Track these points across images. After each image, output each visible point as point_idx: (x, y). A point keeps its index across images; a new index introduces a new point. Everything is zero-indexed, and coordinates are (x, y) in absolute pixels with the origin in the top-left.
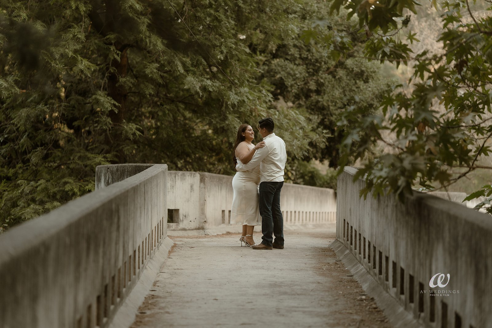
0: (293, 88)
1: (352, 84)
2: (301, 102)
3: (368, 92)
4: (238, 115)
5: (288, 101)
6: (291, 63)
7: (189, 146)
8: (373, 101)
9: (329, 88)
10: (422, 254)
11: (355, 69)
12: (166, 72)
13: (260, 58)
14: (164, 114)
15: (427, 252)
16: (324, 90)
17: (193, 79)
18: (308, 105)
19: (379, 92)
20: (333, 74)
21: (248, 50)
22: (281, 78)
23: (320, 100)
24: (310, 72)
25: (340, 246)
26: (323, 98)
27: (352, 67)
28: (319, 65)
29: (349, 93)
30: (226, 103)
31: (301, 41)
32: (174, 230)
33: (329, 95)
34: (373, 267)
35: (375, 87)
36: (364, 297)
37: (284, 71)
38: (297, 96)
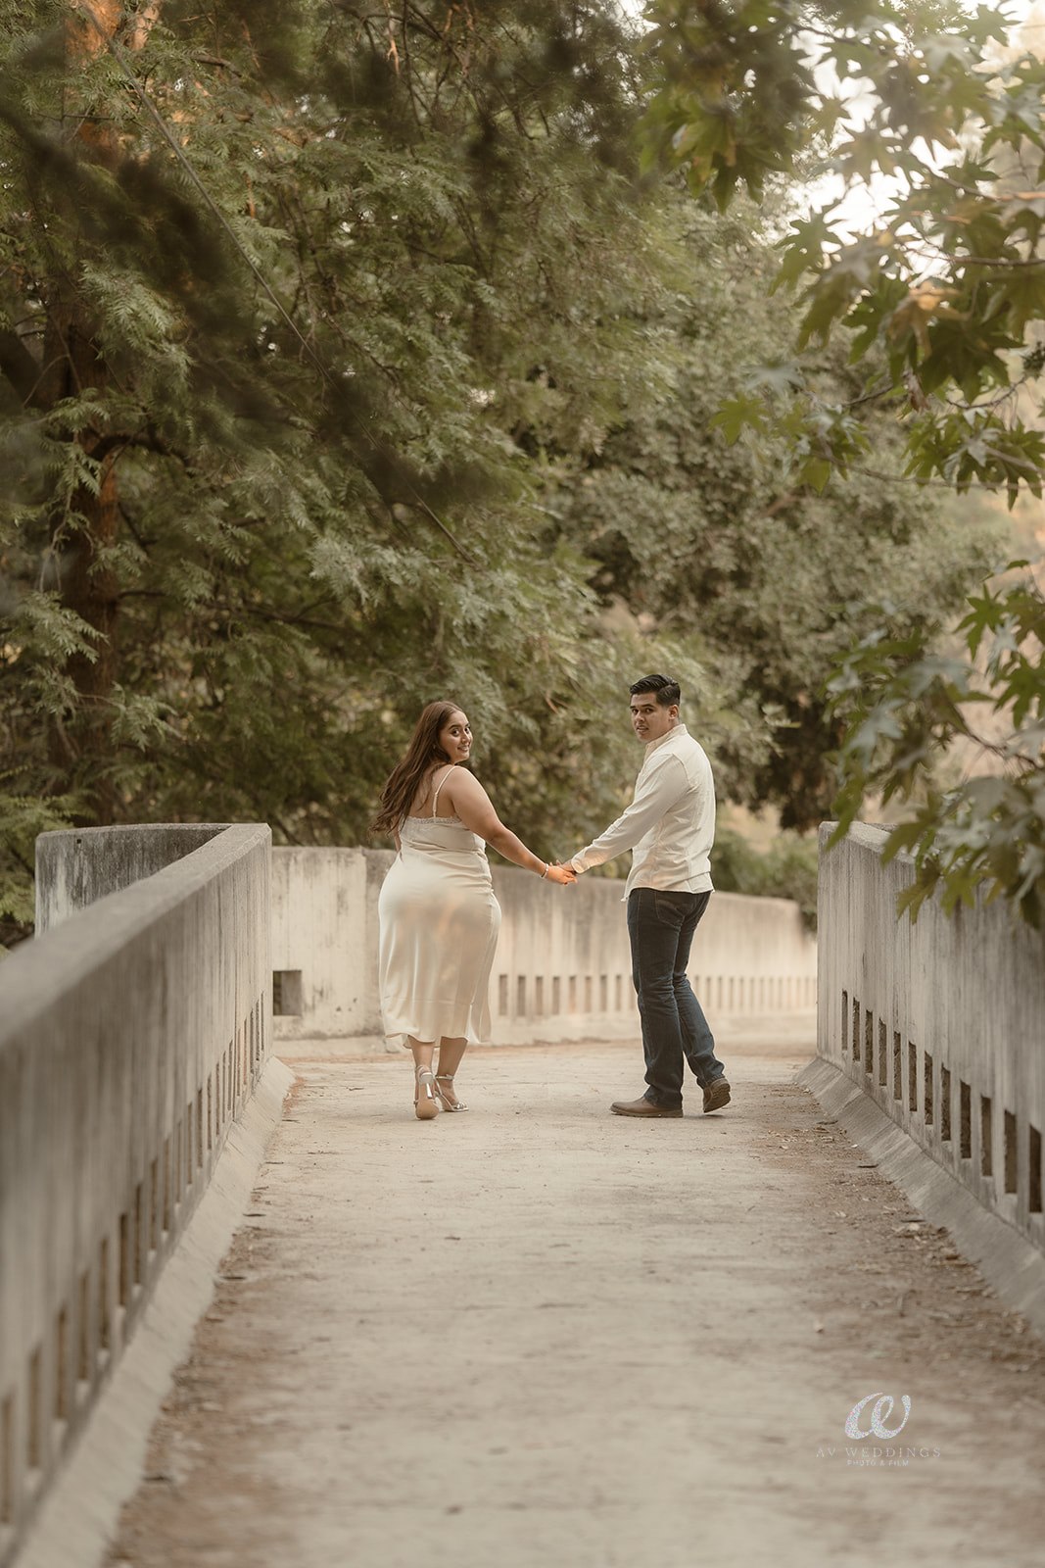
0: (658, 566)
1: (853, 551)
2: (684, 614)
3: (908, 575)
4: (485, 663)
5: (641, 611)
6: (652, 483)
7: (326, 763)
8: (927, 605)
9: (777, 563)
11: (863, 499)
12: (246, 524)
13: (551, 470)
14: (246, 663)
16: (763, 572)
17: (337, 546)
18: (709, 623)
19: (944, 574)
20: (788, 515)
21: (510, 447)
22: (619, 536)
23: (748, 603)
24: (714, 512)
25: (830, 1079)
26: (757, 598)
27: (854, 493)
28: (742, 488)
29: (844, 580)
30: (448, 623)
31: (682, 410)
32: (286, 1038)
33: (778, 587)
34: (941, 1135)
35: (933, 558)
36: (915, 1227)
37: (627, 509)
38: (670, 594)
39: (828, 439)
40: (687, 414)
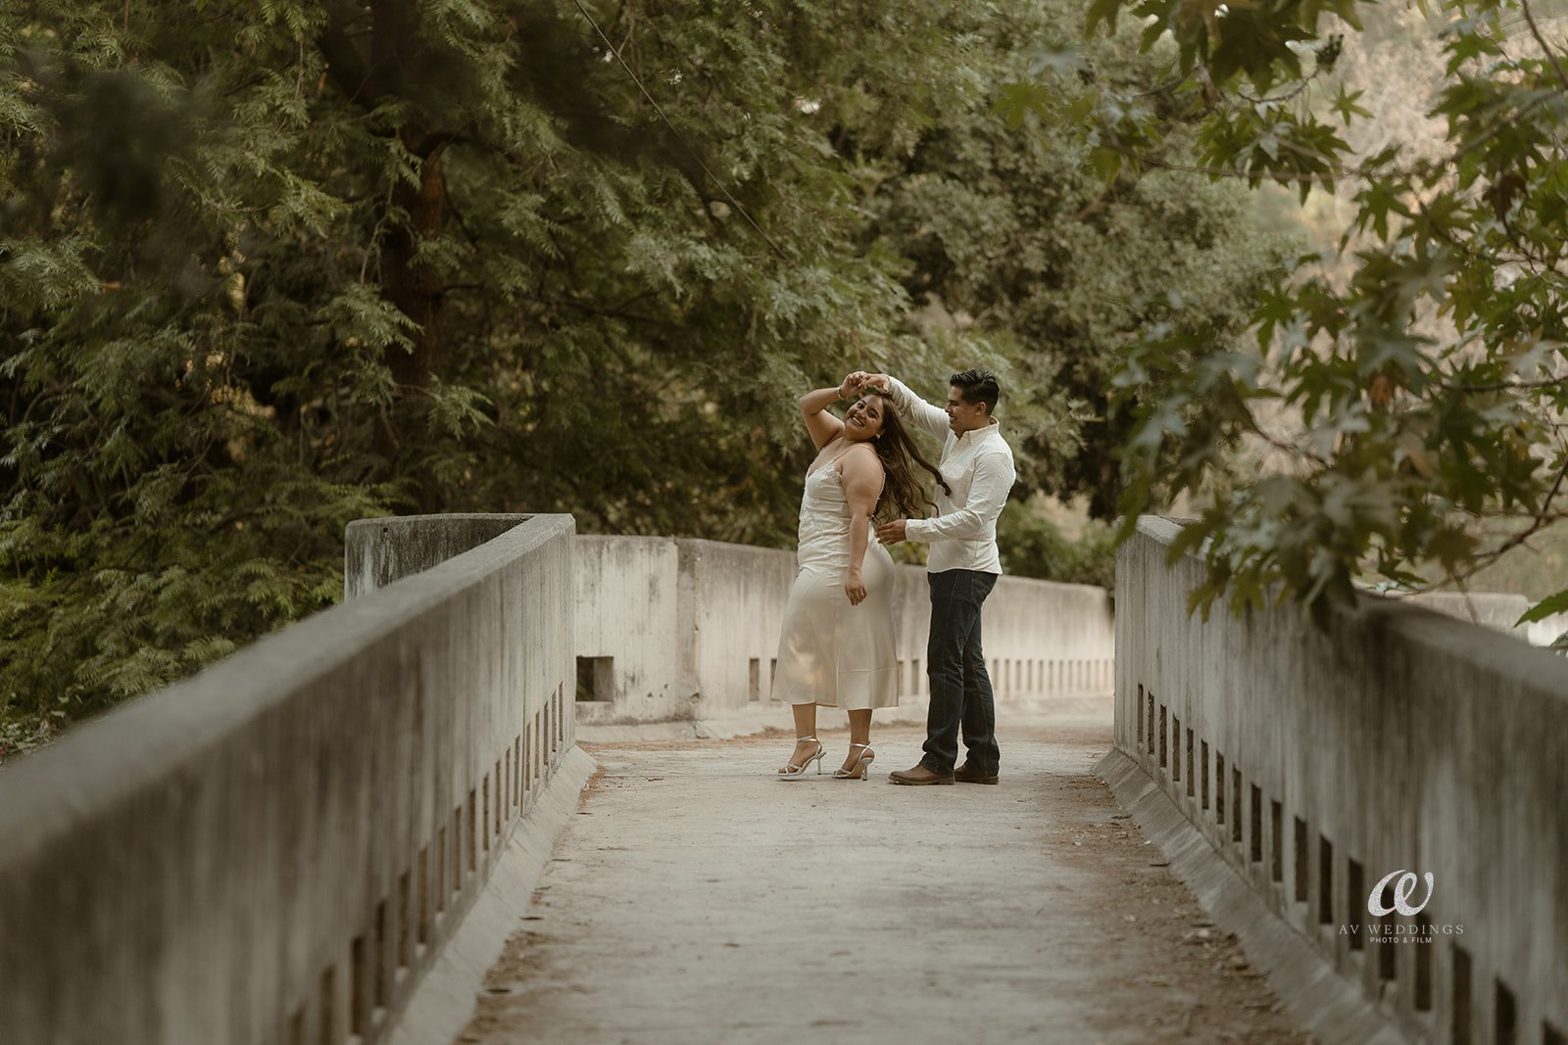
0: (972, 266)
1: (1158, 254)
2: (998, 312)
3: (1211, 278)
4: (797, 356)
5: (956, 309)
6: (967, 188)
7: (643, 455)
8: (1228, 306)
9: (1087, 265)
10: (1387, 792)
11: (1168, 204)
12: (567, 220)
13: (867, 171)
14: (563, 355)
15: (1403, 787)
16: (1072, 272)
17: (652, 242)
18: (1021, 322)
19: (1245, 277)
20: (1097, 220)
21: (826, 149)
22: (934, 236)
23: (1058, 303)
24: (1026, 215)
25: (1126, 771)
26: (1067, 298)
27: (1159, 199)
28: (1053, 193)
29: (1150, 282)
30: (761, 317)
31: (995, 118)
32: (597, 724)
33: (1087, 287)
34: (1232, 836)
35: (1234, 262)
36: (1204, 933)
37: (942, 212)
38: (984, 293)
39: (1119, 131)
40: (1000, 121)
